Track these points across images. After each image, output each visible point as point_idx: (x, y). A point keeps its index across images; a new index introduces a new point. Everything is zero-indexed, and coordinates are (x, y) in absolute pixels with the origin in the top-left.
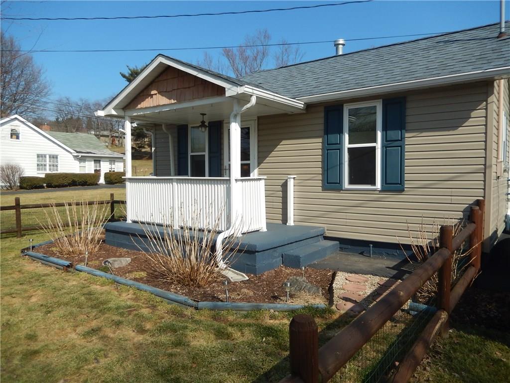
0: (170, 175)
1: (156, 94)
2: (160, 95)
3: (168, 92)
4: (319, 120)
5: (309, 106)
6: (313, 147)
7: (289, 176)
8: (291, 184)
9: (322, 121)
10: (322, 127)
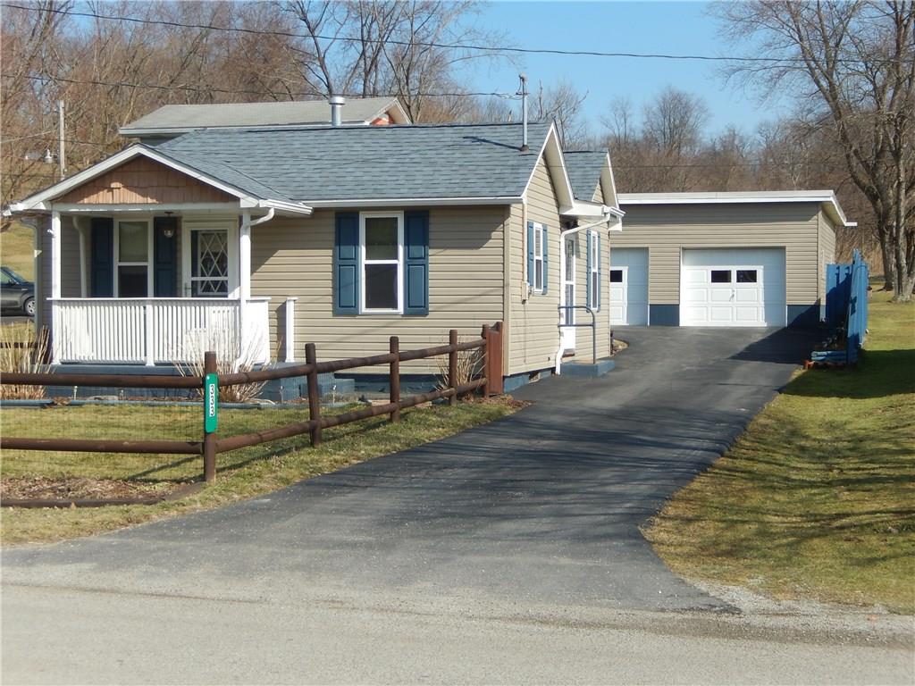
0: (80, 296)
1: (119, 188)
2: (126, 190)
3: (141, 188)
4: (329, 228)
5: (316, 210)
6: (320, 261)
7: (289, 298)
8: (290, 308)
9: (332, 229)
10: (332, 237)
